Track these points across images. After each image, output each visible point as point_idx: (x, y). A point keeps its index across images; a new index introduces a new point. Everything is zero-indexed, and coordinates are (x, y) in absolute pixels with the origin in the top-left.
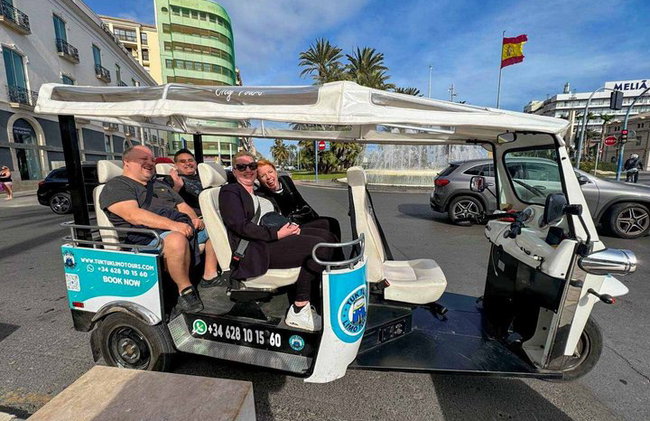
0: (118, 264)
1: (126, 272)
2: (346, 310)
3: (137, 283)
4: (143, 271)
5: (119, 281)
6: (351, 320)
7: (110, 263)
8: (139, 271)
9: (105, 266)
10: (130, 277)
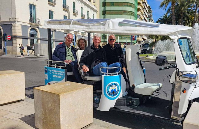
0: (57, 71)
1: (58, 74)
2: (108, 88)
3: (60, 77)
4: (62, 73)
5: (56, 76)
6: (110, 92)
7: (55, 71)
8: (61, 73)
9: (54, 72)
10: (59, 75)
